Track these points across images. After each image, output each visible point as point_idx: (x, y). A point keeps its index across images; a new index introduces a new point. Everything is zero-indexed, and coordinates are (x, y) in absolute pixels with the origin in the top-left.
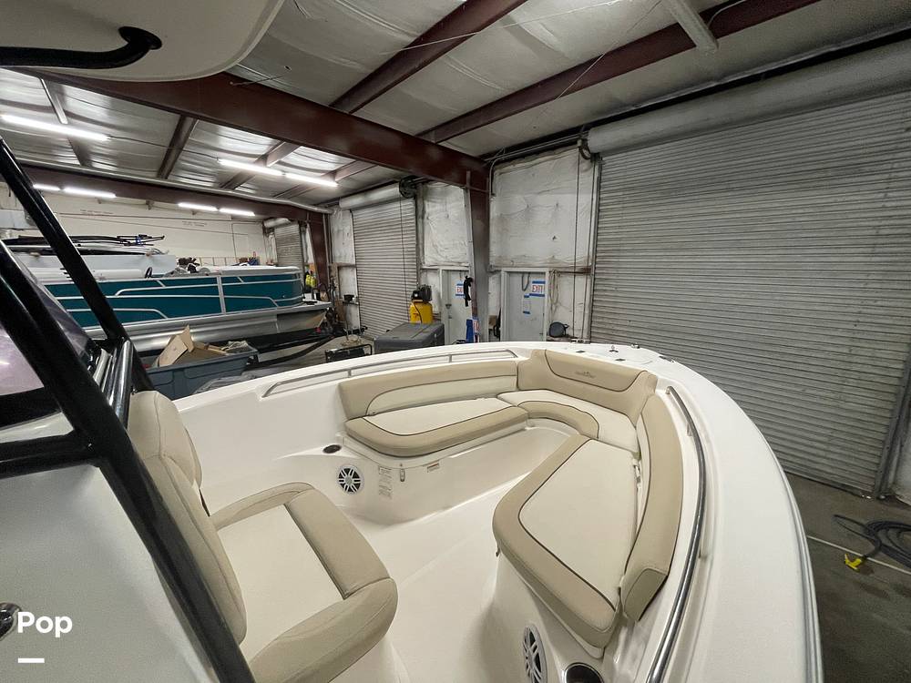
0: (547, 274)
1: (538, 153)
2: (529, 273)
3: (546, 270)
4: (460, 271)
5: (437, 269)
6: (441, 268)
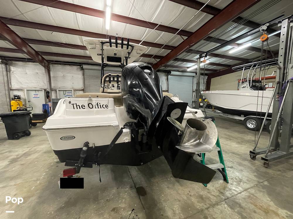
0: (73, 91)
1: (65, 64)
2: (66, 91)
3: (73, 90)
4: (35, 90)
5: (22, 90)
6: (25, 90)
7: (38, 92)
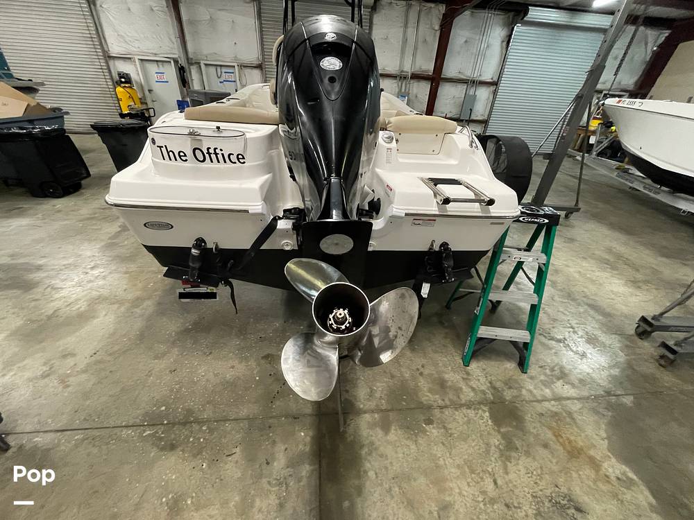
0: (236, 67)
2: (221, 66)
4: (157, 61)
5: (130, 58)
6: (137, 58)
7: (163, 65)
